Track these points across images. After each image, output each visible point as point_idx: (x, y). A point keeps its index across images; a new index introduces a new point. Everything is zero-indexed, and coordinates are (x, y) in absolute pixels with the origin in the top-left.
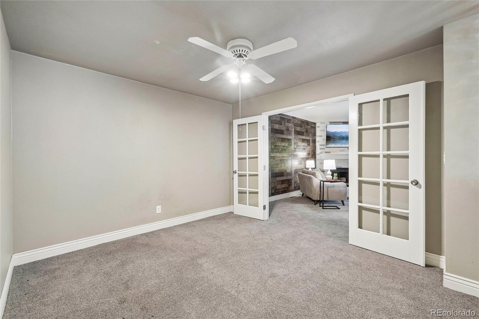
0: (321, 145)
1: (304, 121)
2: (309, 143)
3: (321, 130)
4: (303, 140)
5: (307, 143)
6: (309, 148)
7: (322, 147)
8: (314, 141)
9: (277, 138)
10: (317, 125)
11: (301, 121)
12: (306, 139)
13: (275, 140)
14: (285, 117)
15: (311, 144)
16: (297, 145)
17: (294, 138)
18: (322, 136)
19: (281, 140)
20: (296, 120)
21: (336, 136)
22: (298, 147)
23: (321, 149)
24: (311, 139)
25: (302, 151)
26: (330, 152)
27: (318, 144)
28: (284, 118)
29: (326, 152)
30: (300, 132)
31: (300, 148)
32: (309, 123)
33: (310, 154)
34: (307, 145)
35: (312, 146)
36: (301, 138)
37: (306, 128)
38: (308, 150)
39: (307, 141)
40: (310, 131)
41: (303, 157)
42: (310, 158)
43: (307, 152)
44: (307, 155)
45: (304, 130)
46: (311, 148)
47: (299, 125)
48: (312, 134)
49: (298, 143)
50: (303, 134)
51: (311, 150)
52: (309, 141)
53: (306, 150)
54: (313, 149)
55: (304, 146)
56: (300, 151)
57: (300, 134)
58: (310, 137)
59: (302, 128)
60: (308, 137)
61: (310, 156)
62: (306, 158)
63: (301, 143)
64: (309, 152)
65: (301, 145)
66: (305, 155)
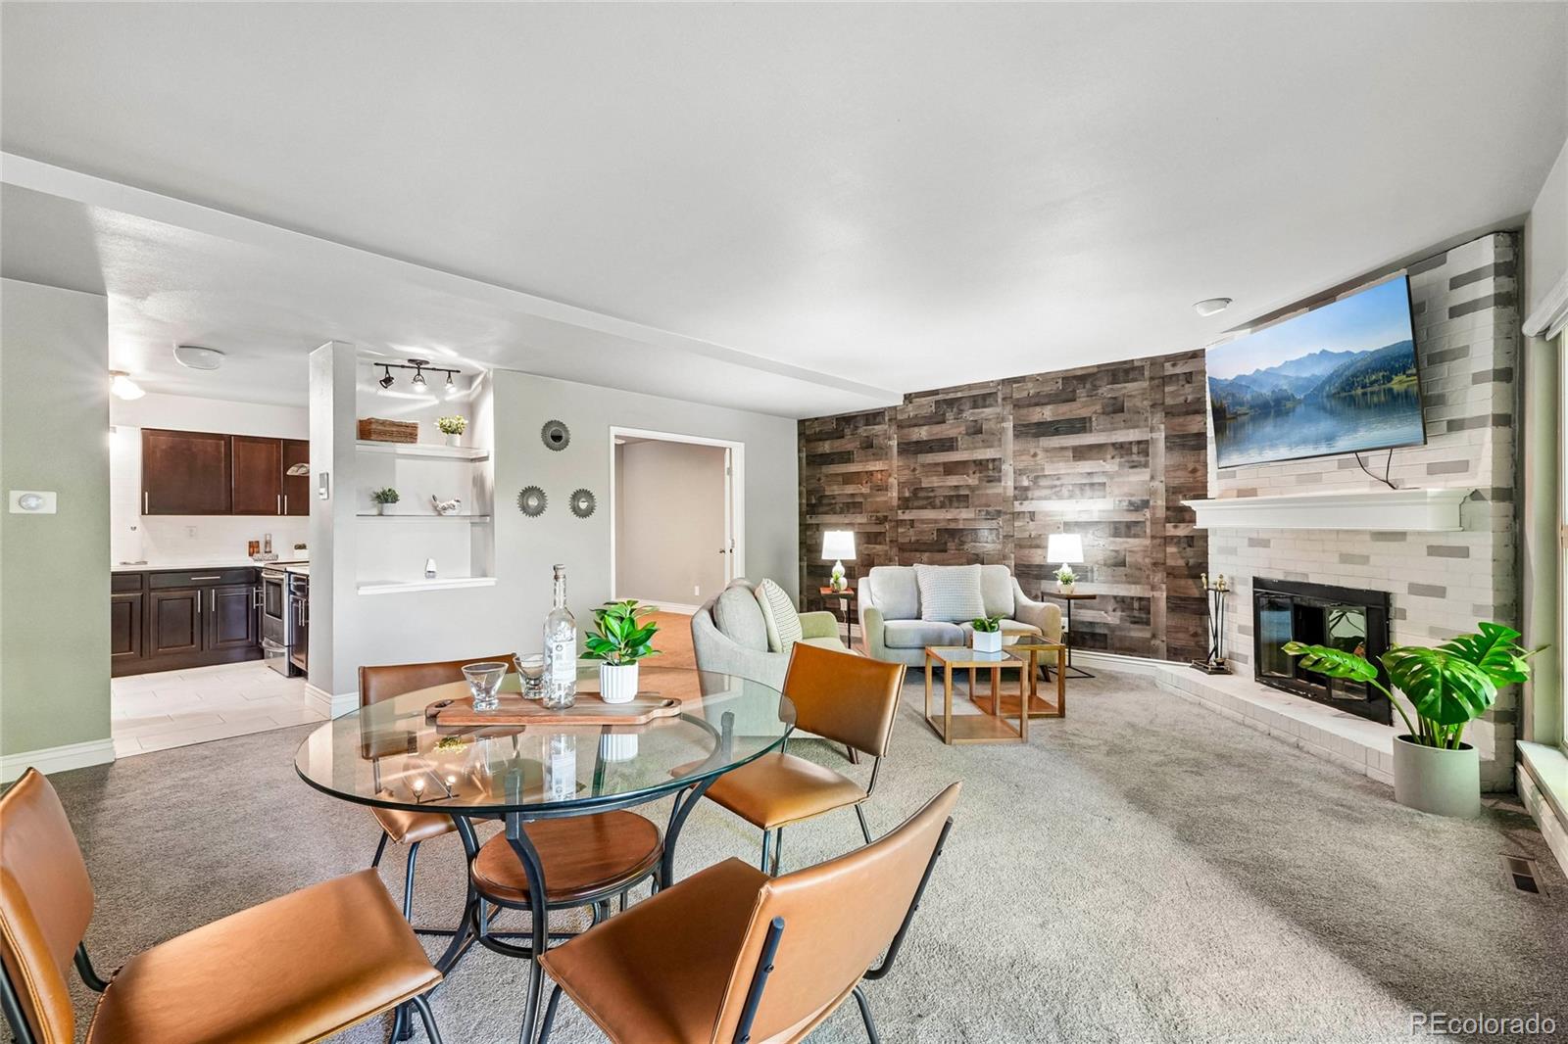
1: (1096, 370)
2: (1135, 457)
4: (1080, 453)
5: (1117, 460)
6: (1140, 477)
9: (923, 466)
11: (1063, 379)
12: (1113, 444)
13: (917, 472)
14: (959, 395)
15: (1160, 456)
16: (1037, 477)
17: (1014, 452)
19: (941, 469)
20: (1030, 385)
21: (1242, 404)
22: (1043, 482)
24: (1160, 436)
25: (1071, 497)
26: (1254, 492)
28: (950, 403)
30: (1058, 421)
31: (1056, 486)
32: (1134, 369)
33: (1154, 508)
34: (1116, 468)
35: (1166, 466)
36: (1065, 445)
37: (1110, 396)
38: (1126, 489)
39: (1122, 448)
40: (1145, 402)
41: (1084, 518)
42: (1148, 524)
43: (1117, 499)
44: (1114, 511)
45: (1084, 413)
46: (1163, 479)
47: (1046, 401)
48: (1166, 414)
49: (1043, 469)
50: (1080, 426)
51: (1161, 488)
52: (1141, 446)
53: (1107, 488)
54: (1176, 482)
55: (1089, 474)
56: (1061, 498)
57: (1057, 432)
58: (1145, 429)
59: (1073, 405)
60: (1125, 432)
61: (1148, 515)
62: (1110, 522)
63: (1061, 465)
64: (1140, 498)
65: (1062, 472)
66: (1104, 511)
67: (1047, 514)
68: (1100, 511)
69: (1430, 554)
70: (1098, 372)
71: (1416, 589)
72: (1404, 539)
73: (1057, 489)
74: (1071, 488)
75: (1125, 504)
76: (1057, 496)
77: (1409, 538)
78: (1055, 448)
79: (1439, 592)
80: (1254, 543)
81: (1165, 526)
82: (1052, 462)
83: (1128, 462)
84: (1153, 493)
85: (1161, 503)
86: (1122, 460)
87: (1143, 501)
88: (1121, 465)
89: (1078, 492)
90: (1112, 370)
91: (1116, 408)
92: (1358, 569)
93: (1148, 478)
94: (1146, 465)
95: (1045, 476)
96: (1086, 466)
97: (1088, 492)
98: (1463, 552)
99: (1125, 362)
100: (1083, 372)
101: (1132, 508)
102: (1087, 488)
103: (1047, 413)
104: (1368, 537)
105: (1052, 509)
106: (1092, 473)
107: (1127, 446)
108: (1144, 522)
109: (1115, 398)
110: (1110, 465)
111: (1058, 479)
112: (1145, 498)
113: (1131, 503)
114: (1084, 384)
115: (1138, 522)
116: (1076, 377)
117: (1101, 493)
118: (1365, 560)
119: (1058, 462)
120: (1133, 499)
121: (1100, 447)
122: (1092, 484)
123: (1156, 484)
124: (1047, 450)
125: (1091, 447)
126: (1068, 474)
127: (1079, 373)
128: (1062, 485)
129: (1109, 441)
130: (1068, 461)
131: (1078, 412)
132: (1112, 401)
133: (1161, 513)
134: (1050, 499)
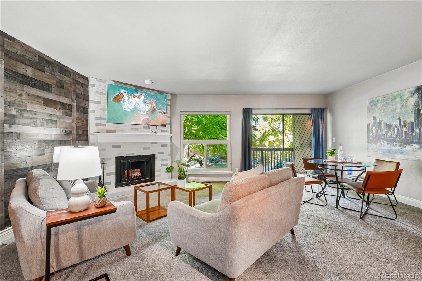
0: (97, 118)
2: (67, 111)
3: (97, 93)
4: (47, 103)
5: (61, 111)
6: (68, 120)
7: (99, 122)
8: (85, 111)
10: (91, 81)
11: (38, 56)
12: (60, 103)
15: (75, 114)
16: (21, 110)
18: (99, 103)
22: (26, 115)
23: (97, 125)
24: (75, 104)
26: (114, 132)
27: (91, 117)
29: (108, 131)
30: (36, 80)
31: (33, 118)
32: (68, 71)
33: (73, 134)
34: (61, 115)
35: (77, 118)
36: (39, 95)
37: (59, 78)
38: (64, 125)
39: (63, 106)
40: (71, 88)
41: (48, 138)
42: (71, 141)
43: (62, 129)
44: (60, 135)
45: (49, 81)
46: (76, 123)
47: (29, 63)
48: (77, 96)
49: (26, 106)
50: (46, 87)
51: (75, 125)
52: (70, 107)
53: (58, 124)
54: (79, 124)
55: (51, 114)
56: (36, 126)
57: (34, 86)
58: (70, 100)
59: (43, 74)
60: (64, 98)
61: (71, 137)
62: (58, 140)
63: (37, 106)
64: (69, 130)
65: (38, 110)
66: (56, 135)
67: (28, 135)
68: (55, 135)
69: (162, 146)
70: (55, 64)
71: (159, 153)
72: (157, 144)
73: (35, 120)
74: (42, 121)
75: (64, 132)
76: (34, 124)
77: (158, 143)
78: (33, 95)
79: (163, 153)
80: (113, 147)
81: (76, 142)
82: (32, 103)
83: (65, 112)
84: (73, 128)
85: (75, 132)
86: (63, 111)
87: (70, 131)
88: (62, 113)
89: (45, 123)
90: (61, 67)
91: (61, 86)
92: (147, 150)
93: (71, 121)
94: (71, 116)
95: (28, 111)
96: (49, 110)
97: (50, 125)
98: (166, 145)
99: (65, 66)
100: (48, 59)
101: (66, 134)
102: (50, 122)
103: (29, 72)
104: (150, 144)
105: (30, 132)
106: (52, 114)
107: (65, 105)
108: (70, 140)
109: (61, 81)
110: (59, 113)
111: (35, 114)
112: (70, 130)
113: (66, 132)
114: (49, 66)
115: (68, 140)
116: (44, 59)
117: (55, 126)
118: (149, 148)
119: (36, 104)
120: (66, 130)
121: (55, 102)
122: (52, 120)
123: (73, 124)
124: (28, 95)
125: (51, 101)
126: (41, 112)
127: (47, 58)
128: (37, 118)
129: (58, 100)
130: (40, 105)
131: (47, 79)
132: (60, 81)
133: (75, 137)
134: (30, 125)
